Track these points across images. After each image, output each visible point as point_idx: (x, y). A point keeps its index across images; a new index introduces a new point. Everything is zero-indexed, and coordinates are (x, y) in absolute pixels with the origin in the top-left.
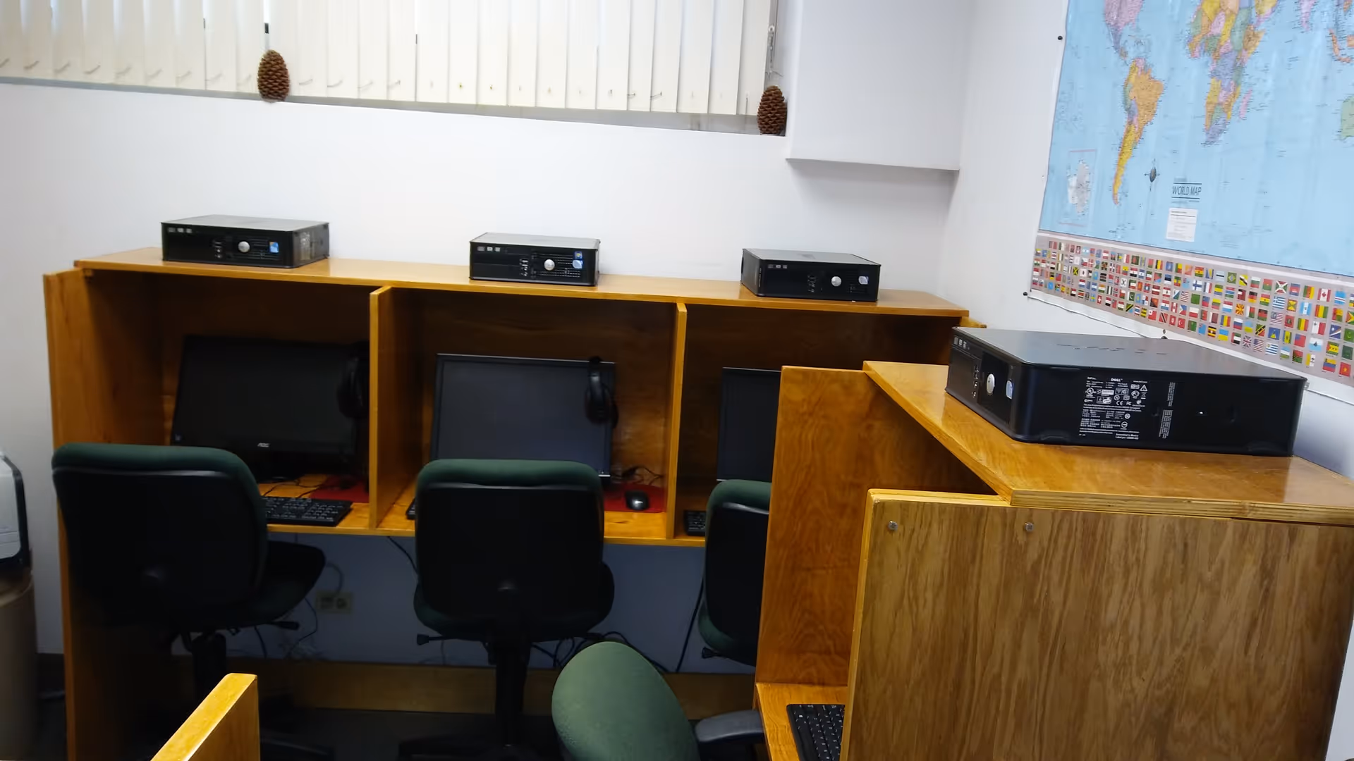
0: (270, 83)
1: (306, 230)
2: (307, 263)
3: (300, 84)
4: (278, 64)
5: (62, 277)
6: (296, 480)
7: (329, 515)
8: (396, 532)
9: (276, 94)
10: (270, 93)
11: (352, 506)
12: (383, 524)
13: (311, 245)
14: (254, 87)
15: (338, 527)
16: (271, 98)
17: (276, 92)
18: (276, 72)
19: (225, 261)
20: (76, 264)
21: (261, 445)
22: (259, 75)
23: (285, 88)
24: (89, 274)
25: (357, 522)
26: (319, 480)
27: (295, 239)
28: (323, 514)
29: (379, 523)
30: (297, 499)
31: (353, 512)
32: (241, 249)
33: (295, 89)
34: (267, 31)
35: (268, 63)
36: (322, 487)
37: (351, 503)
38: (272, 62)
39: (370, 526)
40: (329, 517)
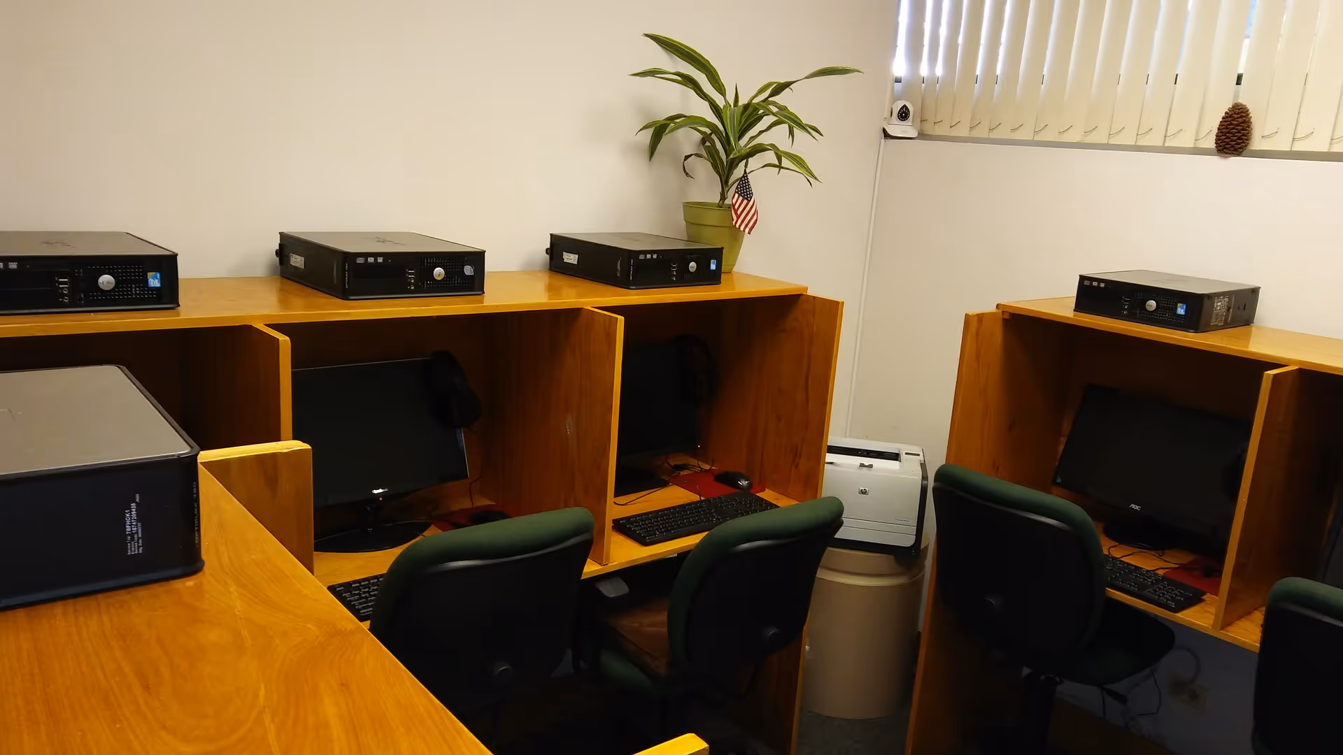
0: (1228, 138)
1: (1224, 294)
2: (1217, 328)
3: (1263, 137)
4: (1242, 117)
5: (981, 317)
6: (1160, 552)
7: (1173, 599)
8: (1244, 642)
9: (1232, 149)
10: (1225, 148)
11: (1204, 597)
12: (1230, 628)
13: (1228, 309)
14: (1210, 143)
15: (1179, 615)
16: (1227, 153)
17: (1233, 147)
18: (1238, 125)
19: (1131, 317)
20: (998, 306)
21: (1133, 506)
22: (1219, 129)
23: (1243, 142)
24: (1007, 316)
25: (1200, 617)
26: (1186, 558)
27: (1206, 302)
28: (1167, 596)
29: (1226, 623)
30: (1147, 571)
31: (1202, 604)
32: (1148, 308)
33: (1257, 143)
34: (1238, 83)
35: (1231, 116)
36: (1183, 568)
37: (1204, 594)
38: (1236, 116)
39: (1213, 626)
40: (1172, 601)
